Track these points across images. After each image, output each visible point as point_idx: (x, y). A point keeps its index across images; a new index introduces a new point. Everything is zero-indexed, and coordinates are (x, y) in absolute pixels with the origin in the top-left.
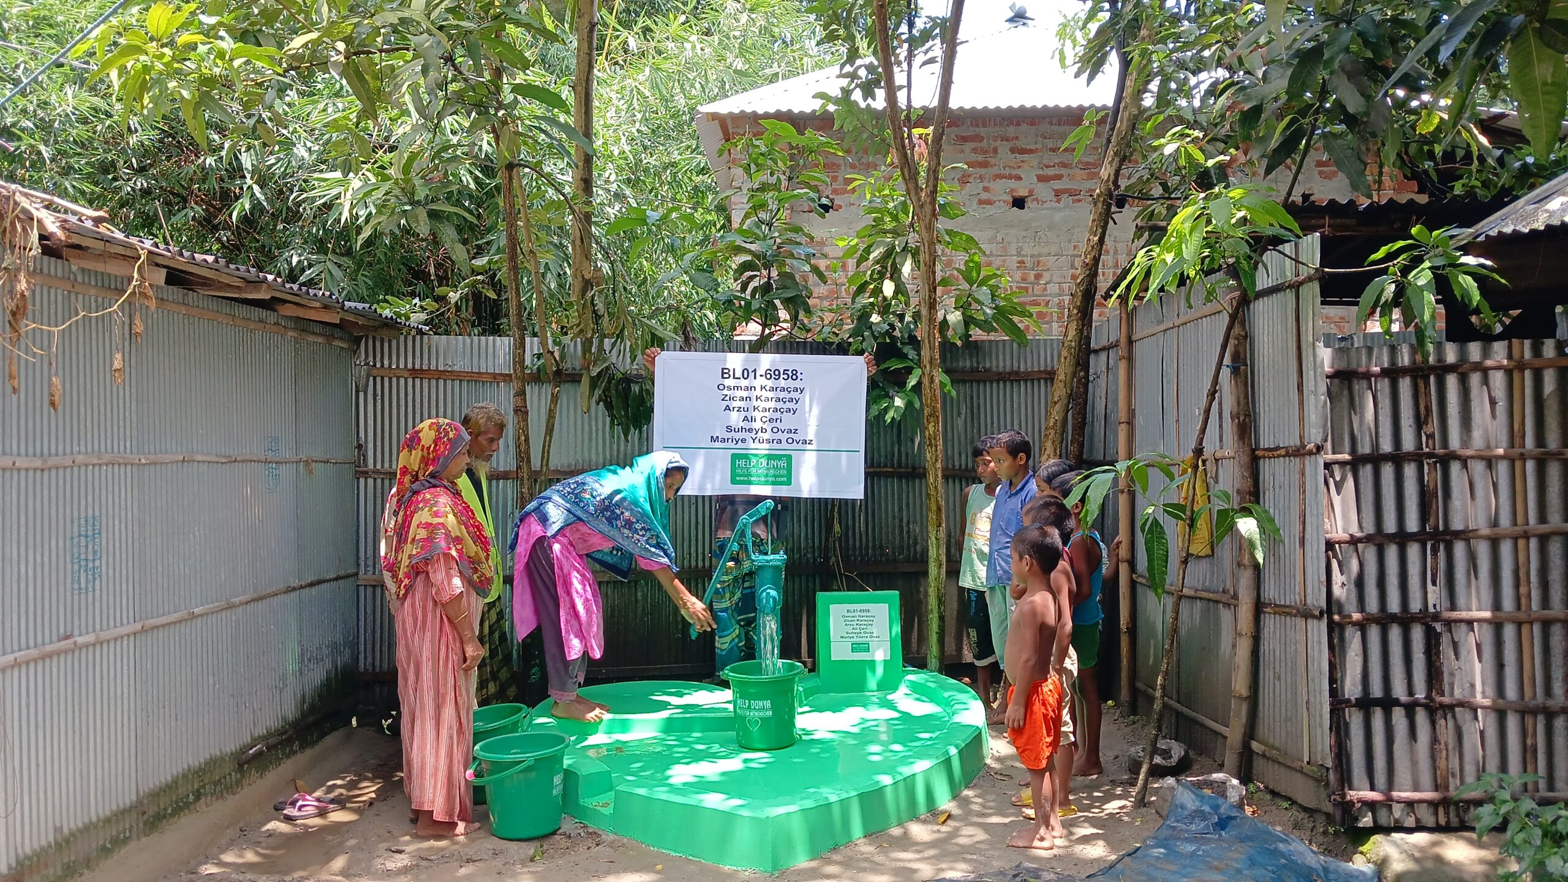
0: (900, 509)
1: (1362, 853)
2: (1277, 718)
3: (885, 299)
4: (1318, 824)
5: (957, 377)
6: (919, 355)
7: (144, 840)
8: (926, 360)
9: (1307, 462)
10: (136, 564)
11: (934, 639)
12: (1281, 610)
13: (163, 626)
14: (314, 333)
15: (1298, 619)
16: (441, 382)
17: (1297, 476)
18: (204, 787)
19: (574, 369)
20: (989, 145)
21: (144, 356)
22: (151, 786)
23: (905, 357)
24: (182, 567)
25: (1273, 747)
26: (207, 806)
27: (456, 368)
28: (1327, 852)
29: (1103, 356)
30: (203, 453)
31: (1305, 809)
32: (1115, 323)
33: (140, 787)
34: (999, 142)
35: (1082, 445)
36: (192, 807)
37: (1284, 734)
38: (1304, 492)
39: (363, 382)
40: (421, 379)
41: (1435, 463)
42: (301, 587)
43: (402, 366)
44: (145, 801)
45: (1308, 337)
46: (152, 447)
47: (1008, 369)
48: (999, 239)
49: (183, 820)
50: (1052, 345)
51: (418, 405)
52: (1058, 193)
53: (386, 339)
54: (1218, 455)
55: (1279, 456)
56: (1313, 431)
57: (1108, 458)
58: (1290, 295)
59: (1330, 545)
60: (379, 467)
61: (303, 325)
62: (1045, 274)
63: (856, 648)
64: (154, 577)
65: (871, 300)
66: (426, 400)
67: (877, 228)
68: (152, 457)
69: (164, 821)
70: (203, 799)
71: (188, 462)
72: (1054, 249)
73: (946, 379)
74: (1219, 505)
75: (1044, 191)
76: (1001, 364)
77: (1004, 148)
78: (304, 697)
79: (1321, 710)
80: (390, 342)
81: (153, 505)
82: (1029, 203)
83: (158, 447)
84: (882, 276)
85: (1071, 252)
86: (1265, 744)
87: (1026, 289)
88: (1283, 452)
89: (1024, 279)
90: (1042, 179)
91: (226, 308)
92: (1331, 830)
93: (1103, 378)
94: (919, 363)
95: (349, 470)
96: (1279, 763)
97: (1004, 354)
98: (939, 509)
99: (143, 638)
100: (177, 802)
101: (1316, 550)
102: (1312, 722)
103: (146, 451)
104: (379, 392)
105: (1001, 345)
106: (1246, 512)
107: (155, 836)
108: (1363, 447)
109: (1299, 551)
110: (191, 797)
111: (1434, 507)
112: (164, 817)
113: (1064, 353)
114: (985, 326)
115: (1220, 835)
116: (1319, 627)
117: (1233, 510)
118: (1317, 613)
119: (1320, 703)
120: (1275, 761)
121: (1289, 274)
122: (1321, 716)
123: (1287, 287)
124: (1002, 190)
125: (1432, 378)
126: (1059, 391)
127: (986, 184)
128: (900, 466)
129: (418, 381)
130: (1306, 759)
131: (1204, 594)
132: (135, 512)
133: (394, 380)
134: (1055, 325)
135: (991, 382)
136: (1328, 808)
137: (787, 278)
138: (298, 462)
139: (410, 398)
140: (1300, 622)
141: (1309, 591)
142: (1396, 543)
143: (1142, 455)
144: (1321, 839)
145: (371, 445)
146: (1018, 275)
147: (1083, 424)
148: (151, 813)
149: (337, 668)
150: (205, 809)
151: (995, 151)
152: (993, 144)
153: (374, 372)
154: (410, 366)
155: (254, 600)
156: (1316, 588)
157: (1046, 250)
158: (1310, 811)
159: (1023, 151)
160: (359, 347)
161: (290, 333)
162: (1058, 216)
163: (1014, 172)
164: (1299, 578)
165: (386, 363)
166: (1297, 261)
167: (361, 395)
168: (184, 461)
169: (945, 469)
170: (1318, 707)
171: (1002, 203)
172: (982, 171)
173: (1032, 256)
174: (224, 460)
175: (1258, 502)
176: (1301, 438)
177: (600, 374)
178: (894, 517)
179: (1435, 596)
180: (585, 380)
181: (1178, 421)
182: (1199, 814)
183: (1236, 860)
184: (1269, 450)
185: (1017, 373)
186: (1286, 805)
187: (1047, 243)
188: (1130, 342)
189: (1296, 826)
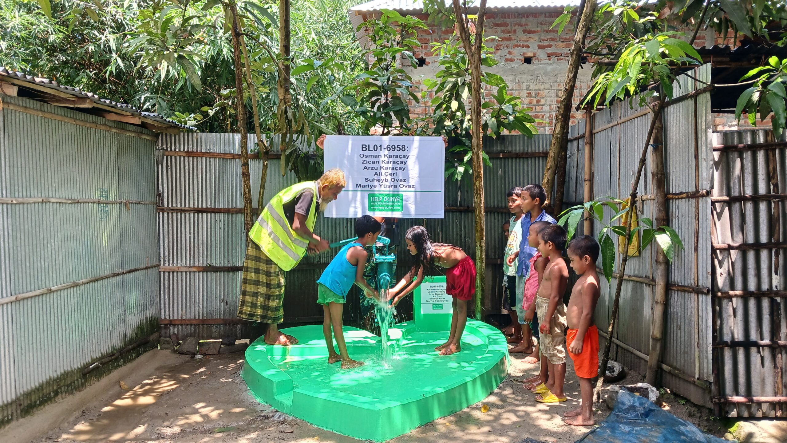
0: (461, 230)
1: (730, 432)
2: (679, 352)
3: (452, 111)
4: (703, 415)
5: (493, 156)
6: (471, 143)
7: (21, 420)
8: (475, 144)
9: (700, 201)
10: (12, 262)
11: (479, 302)
12: (682, 288)
13: (31, 297)
14: (129, 131)
15: (693, 295)
16: (204, 159)
17: (694, 210)
18: (60, 388)
19: (278, 151)
20: (511, 28)
21: (14, 140)
22: (25, 390)
23: (463, 144)
24: (43, 263)
25: (675, 368)
26: (63, 399)
27: (212, 151)
28: (710, 431)
29: (575, 143)
30: (56, 198)
31: (695, 405)
32: (583, 124)
33: (18, 390)
34: (517, 27)
35: (563, 194)
36: (53, 400)
37: (683, 361)
38: (698, 219)
39: (160, 159)
40: (193, 157)
41: (778, 201)
42: (123, 273)
43: (182, 150)
44: (22, 398)
45: (702, 125)
46: (21, 194)
47: (522, 151)
48: (517, 80)
49: (47, 407)
50: (546, 138)
51: (191, 172)
52: (549, 55)
53: (173, 135)
54: (644, 198)
55: (682, 198)
56: (704, 183)
57: (578, 201)
58: (691, 102)
59: (714, 250)
60: (170, 206)
61: (122, 126)
62: (542, 100)
63: (435, 307)
64: (24, 270)
65: (445, 112)
66: (195, 169)
67: (448, 73)
68: (20, 200)
69: (35, 410)
70: (60, 396)
71: (46, 202)
72: (547, 86)
73: (487, 157)
74: (644, 227)
75: (542, 54)
76: (518, 149)
77: (519, 30)
78: (125, 335)
79: (707, 348)
80: (175, 136)
81: (22, 228)
82: (534, 61)
83: (25, 194)
84: (450, 98)
85: (556, 88)
86: (671, 366)
87: (532, 108)
88: (684, 195)
89: (530, 103)
90: (540, 47)
91: (70, 113)
92: (712, 418)
93: (576, 155)
94: (471, 148)
95: (152, 208)
96: (680, 378)
97: (519, 143)
98: (482, 229)
99: (17, 305)
100: (43, 398)
101: (705, 254)
102: (701, 355)
103: (17, 195)
104: (169, 164)
105: (517, 137)
106: (662, 231)
107: (29, 417)
108: (734, 192)
109: (694, 254)
110: (52, 395)
111: (777, 228)
112: (35, 406)
113: (554, 141)
114: (509, 126)
115: (645, 421)
116: (706, 299)
117: (653, 230)
118: (705, 291)
119: (707, 344)
120: (676, 376)
121: (690, 89)
122: (707, 352)
123: (689, 97)
124: (518, 53)
125: (777, 151)
126: (550, 163)
127: (510, 50)
128: (460, 205)
129: (191, 159)
130: (697, 376)
131: (635, 279)
132: (10, 231)
133: (178, 158)
134: (547, 129)
135: (512, 158)
136: (710, 405)
137: (396, 98)
138: (120, 203)
139: (187, 167)
140: (694, 297)
141: (700, 277)
142: (754, 250)
143: (599, 198)
144: (705, 423)
145: (165, 194)
146: (527, 101)
147: (564, 181)
148: (26, 405)
149: (147, 318)
150: (61, 401)
151: (515, 31)
152: (514, 28)
153: (167, 153)
154: (186, 150)
155: (92, 281)
156: (705, 275)
157: (542, 87)
158: (699, 407)
159: (530, 32)
160: (158, 138)
161: (113, 130)
162: (549, 68)
163: (525, 44)
164: (694, 270)
165: (173, 148)
166: (696, 80)
167: (160, 166)
168: (43, 202)
169: (486, 208)
170: (705, 346)
171: (518, 61)
172: (508, 43)
173: (535, 90)
174: (70, 202)
175: (668, 225)
176: (697, 187)
177: (291, 154)
178: (457, 234)
179: (777, 281)
180: (283, 158)
181: (619, 178)
182: (632, 408)
183: (656, 437)
184: (675, 194)
185: (527, 153)
186: (683, 402)
187: (543, 83)
188: (592, 134)
189: (690, 415)
